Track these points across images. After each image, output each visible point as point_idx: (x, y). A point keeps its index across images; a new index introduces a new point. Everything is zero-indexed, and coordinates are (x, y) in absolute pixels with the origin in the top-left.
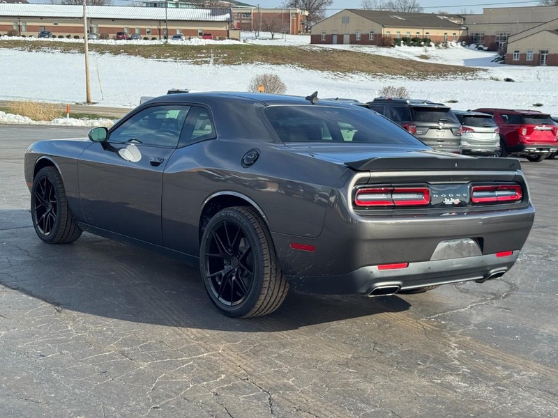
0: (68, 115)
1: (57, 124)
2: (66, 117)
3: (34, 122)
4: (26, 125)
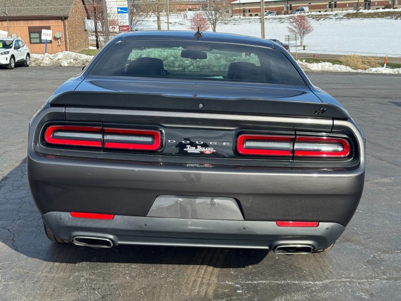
0: (385, 65)
1: (370, 72)
2: (383, 66)
3: (353, 71)
4: (347, 72)
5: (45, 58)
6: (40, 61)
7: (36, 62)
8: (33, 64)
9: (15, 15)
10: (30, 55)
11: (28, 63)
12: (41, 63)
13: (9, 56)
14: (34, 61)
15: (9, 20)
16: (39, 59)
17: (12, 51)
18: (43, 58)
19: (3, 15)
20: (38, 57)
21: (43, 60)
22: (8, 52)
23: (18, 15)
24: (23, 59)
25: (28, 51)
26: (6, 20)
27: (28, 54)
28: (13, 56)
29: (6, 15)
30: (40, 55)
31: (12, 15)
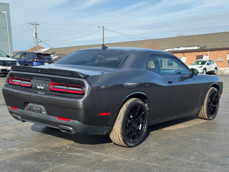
5: (226, 70)
6: (223, 72)
7: (221, 72)
8: (219, 73)
9: (221, 47)
10: (218, 68)
11: (215, 73)
12: (223, 73)
13: (202, 69)
14: (220, 72)
15: (218, 50)
16: (223, 70)
17: (205, 66)
18: (225, 70)
19: (214, 48)
20: (222, 70)
21: (225, 71)
22: (202, 67)
23: (223, 47)
24: (212, 70)
25: (216, 66)
26: (216, 50)
27: (216, 68)
28: (205, 69)
29: (216, 48)
30: (224, 68)
31: (219, 47)
